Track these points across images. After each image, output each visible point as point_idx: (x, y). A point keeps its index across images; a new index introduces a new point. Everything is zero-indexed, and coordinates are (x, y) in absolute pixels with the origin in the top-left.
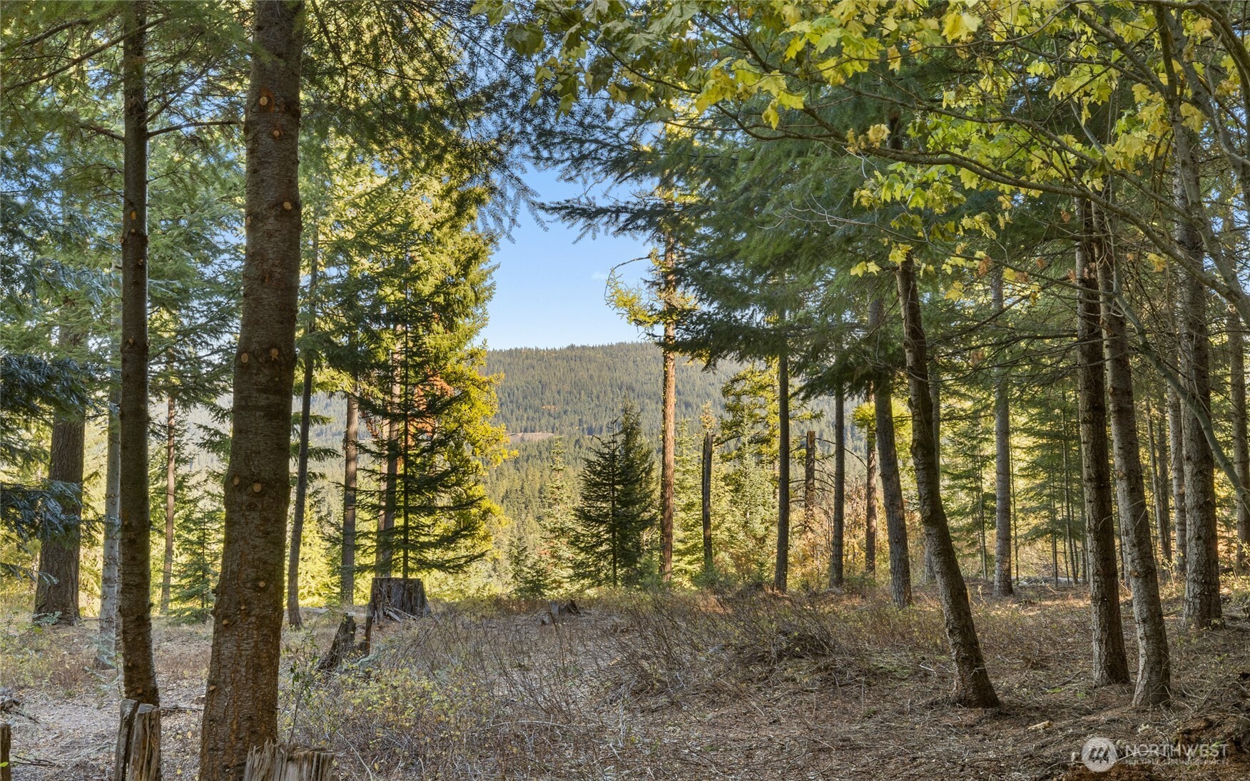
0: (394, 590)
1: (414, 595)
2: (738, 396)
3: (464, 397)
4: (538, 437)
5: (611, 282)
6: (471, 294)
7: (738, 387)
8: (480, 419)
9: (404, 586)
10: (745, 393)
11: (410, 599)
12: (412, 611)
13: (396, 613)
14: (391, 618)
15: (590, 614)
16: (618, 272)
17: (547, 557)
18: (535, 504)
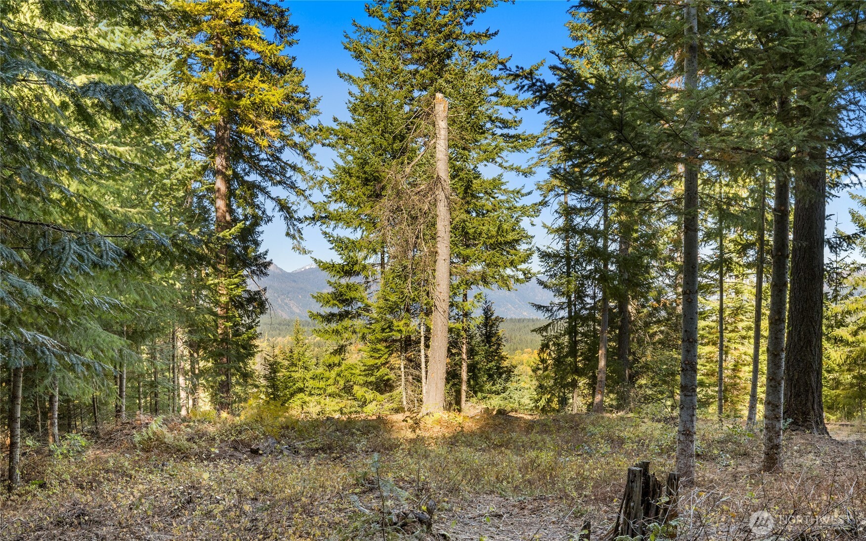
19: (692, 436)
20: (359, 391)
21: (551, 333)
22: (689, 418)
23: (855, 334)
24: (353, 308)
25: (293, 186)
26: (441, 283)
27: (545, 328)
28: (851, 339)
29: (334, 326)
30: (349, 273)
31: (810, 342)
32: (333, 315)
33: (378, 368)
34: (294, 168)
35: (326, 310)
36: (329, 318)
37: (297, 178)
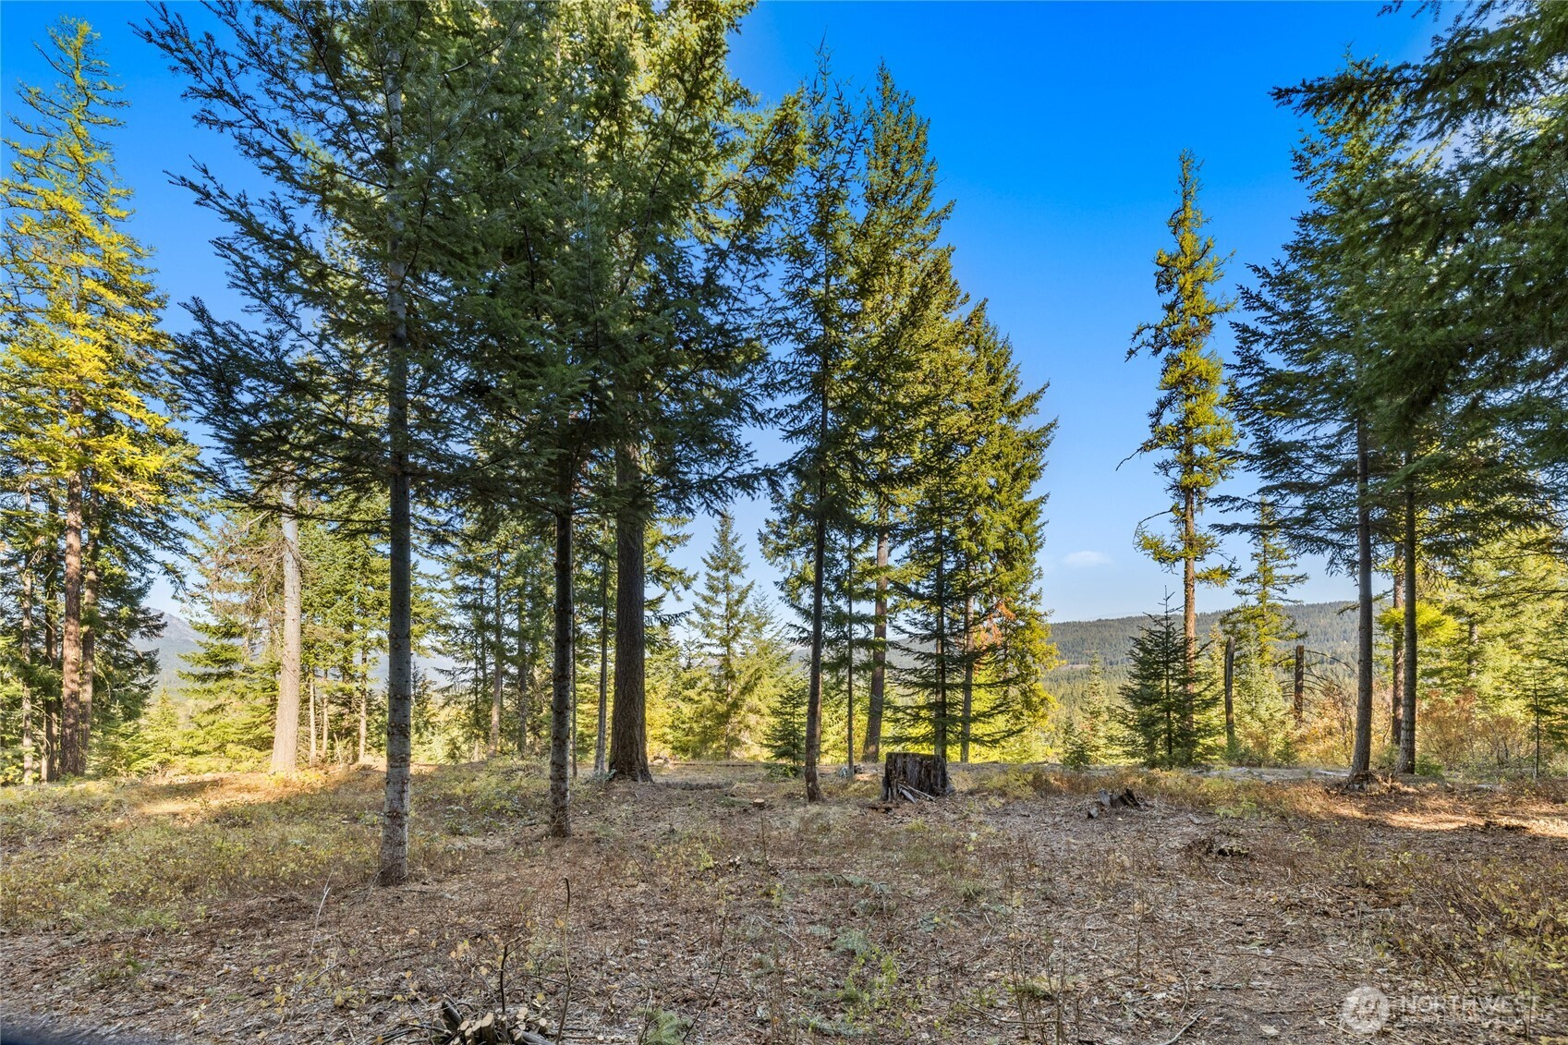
0: (910, 766)
1: (933, 772)
2: (1234, 624)
3: (1028, 626)
4: (1080, 667)
5: (1139, 532)
6: (1026, 543)
7: (1233, 618)
8: (1038, 640)
9: (921, 763)
10: (1239, 621)
11: (929, 776)
12: (932, 792)
13: (911, 792)
14: (905, 798)
15: (1152, 807)
16: (1143, 525)
17: (1087, 730)
18: (1079, 702)
19: (401, 818)
20: (232, 749)
21: (452, 692)
22: (397, 796)
23: (700, 694)
24: (236, 669)
25: (183, 552)
26: (290, 642)
27: (447, 689)
28: (696, 698)
29: (211, 685)
30: (228, 635)
31: (632, 700)
32: (210, 675)
33: (257, 727)
34: (184, 535)
35: (199, 670)
36: (204, 678)
37: (186, 543)
